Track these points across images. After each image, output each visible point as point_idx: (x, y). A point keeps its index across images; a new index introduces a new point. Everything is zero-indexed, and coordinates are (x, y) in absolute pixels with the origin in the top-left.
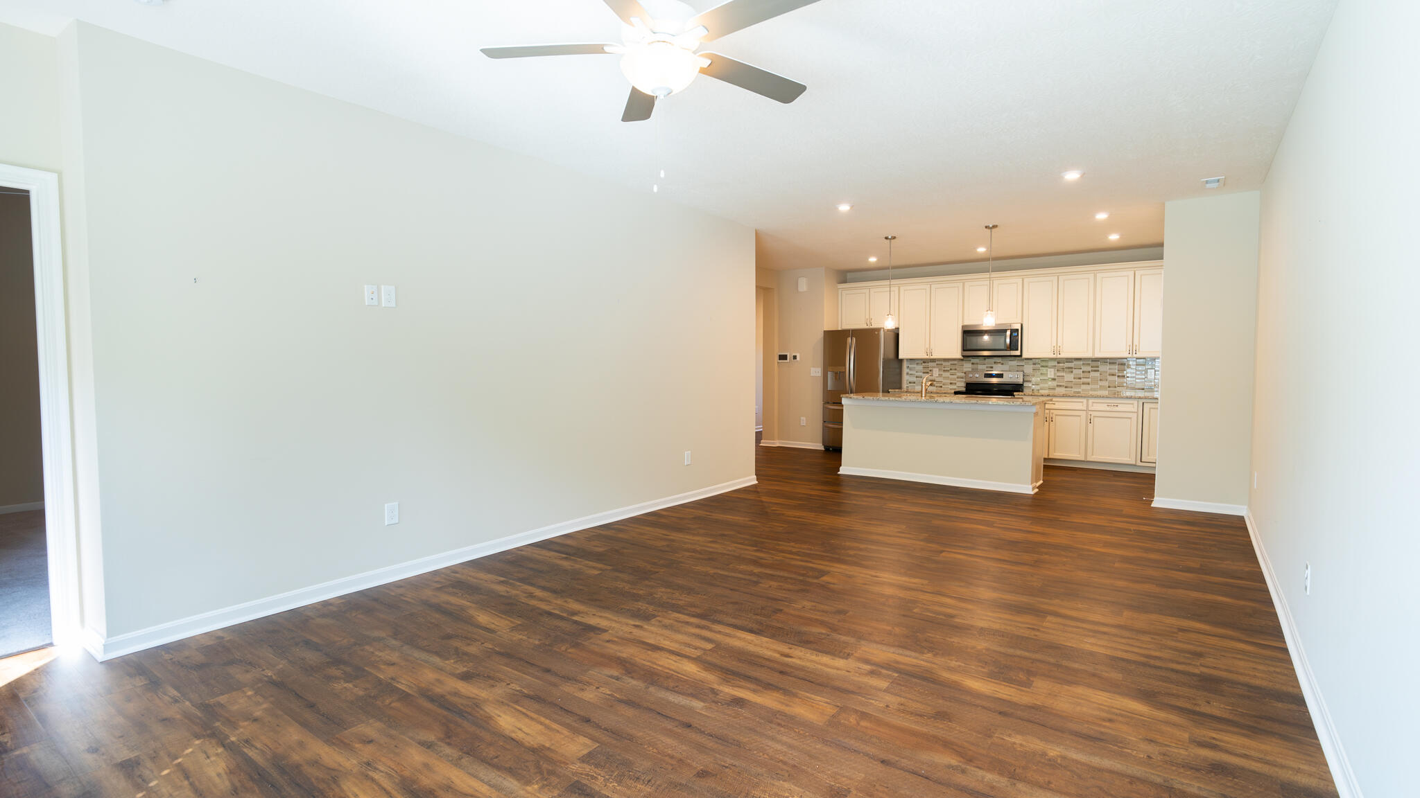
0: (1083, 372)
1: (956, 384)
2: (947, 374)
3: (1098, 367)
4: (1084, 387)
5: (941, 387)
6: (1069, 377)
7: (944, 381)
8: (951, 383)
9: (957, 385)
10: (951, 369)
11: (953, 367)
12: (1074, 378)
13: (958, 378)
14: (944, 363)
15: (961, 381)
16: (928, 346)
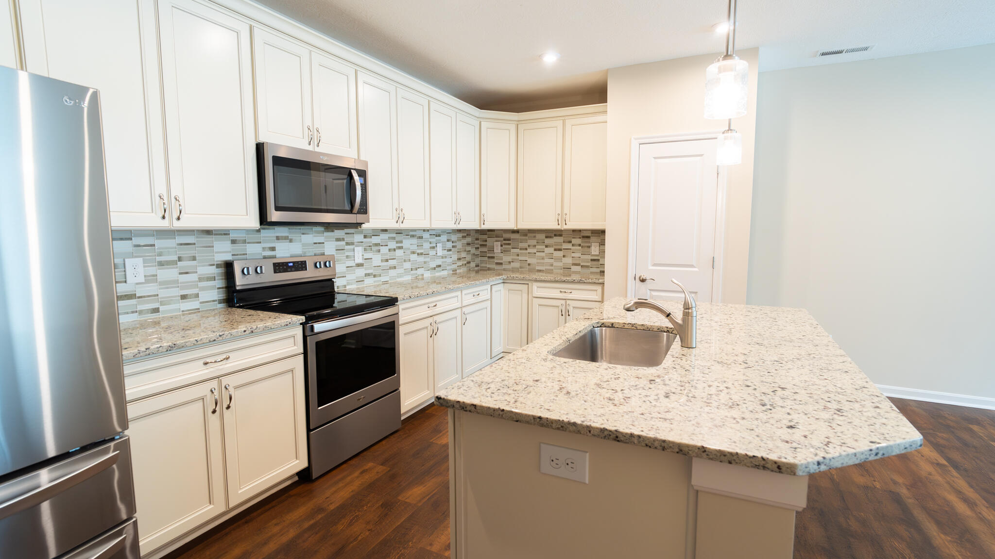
0: (390, 250)
1: (197, 296)
2: (170, 273)
3: (401, 242)
4: (392, 272)
5: (156, 310)
6: (377, 259)
7: (163, 293)
8: (183, 297)
9: (201, 299)
10: (180, 259)
11: (187, 252)
12: (382, 261)
13: (201, 279)
14: (160, 243)
15: (212, 288)
16: (161, 189)
